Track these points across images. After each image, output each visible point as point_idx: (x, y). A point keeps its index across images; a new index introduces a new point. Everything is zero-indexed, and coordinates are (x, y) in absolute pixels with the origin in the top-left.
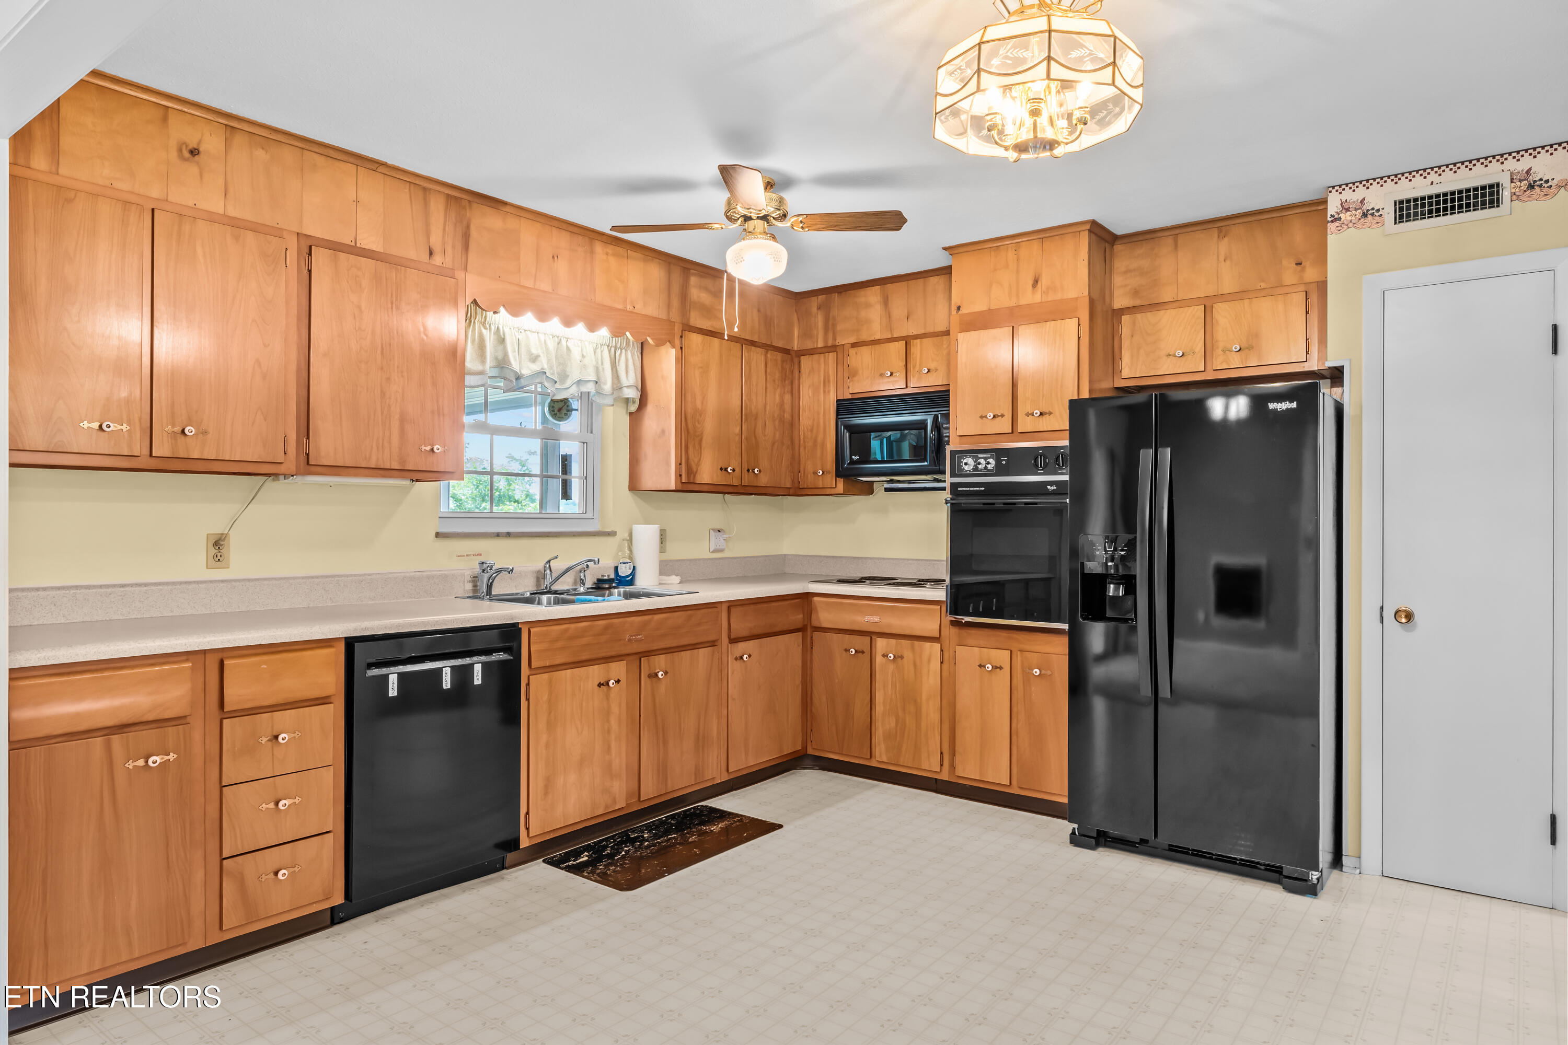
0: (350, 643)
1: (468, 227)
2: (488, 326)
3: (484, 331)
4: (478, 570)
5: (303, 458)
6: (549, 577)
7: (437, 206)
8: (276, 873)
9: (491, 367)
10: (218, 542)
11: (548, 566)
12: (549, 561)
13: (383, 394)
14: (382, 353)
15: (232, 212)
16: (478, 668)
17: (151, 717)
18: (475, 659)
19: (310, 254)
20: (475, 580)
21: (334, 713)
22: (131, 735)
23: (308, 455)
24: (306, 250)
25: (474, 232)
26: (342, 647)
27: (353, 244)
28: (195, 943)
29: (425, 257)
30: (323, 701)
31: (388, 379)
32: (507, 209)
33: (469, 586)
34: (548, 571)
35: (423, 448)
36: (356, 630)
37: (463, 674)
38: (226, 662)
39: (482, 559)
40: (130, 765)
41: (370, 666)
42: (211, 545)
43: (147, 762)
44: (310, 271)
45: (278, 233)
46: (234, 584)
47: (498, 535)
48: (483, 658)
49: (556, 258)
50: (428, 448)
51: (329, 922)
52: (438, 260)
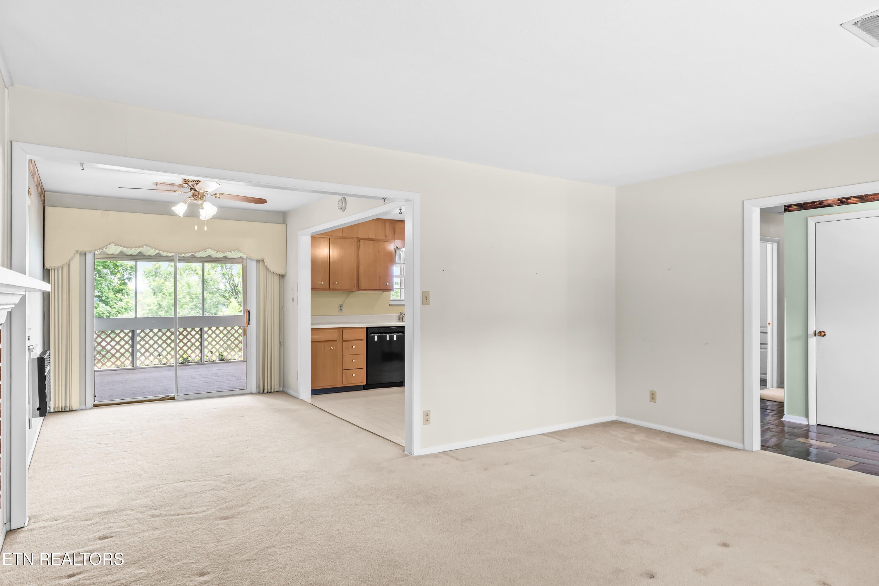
0: (367, 328)
1: (395, 229)
3: (401, 252)
4: (399, 314)
5: (358, 288)
7: (388, 225)
8: (353, 375)
9: (403, 261)
10: (341, 306)
13: (375, 272)
14: (375, 262)
15: (344, 235)
16: (395, 336)
17: (331, 340)
18: (394, 334)
19: (359, 242)
20: (399, 317)
21: (364, 343)
22: (328, 343)
23: (359, 287)
24: (358, 241)
25: (397, 230)
26: (365, 329)
27: (368, 238)
28: (338, 386)
29: (385, 237)
30: (362, 340)
31: (376, 268)
33: (398, 318)
35: (384, 284)
36: (368, 326)
37: (391, 338)
38: (344, 330)
39: (400, 311)
40: (328, 348)
41: (371, 334)
42: (339, 307)
43: (330, 348)
44: (359, 246)
45: (352, 238)
46: (344, 315)
48: (396, 334)
50: (385, 284)
51: (363, 389)
52: (388, 238)
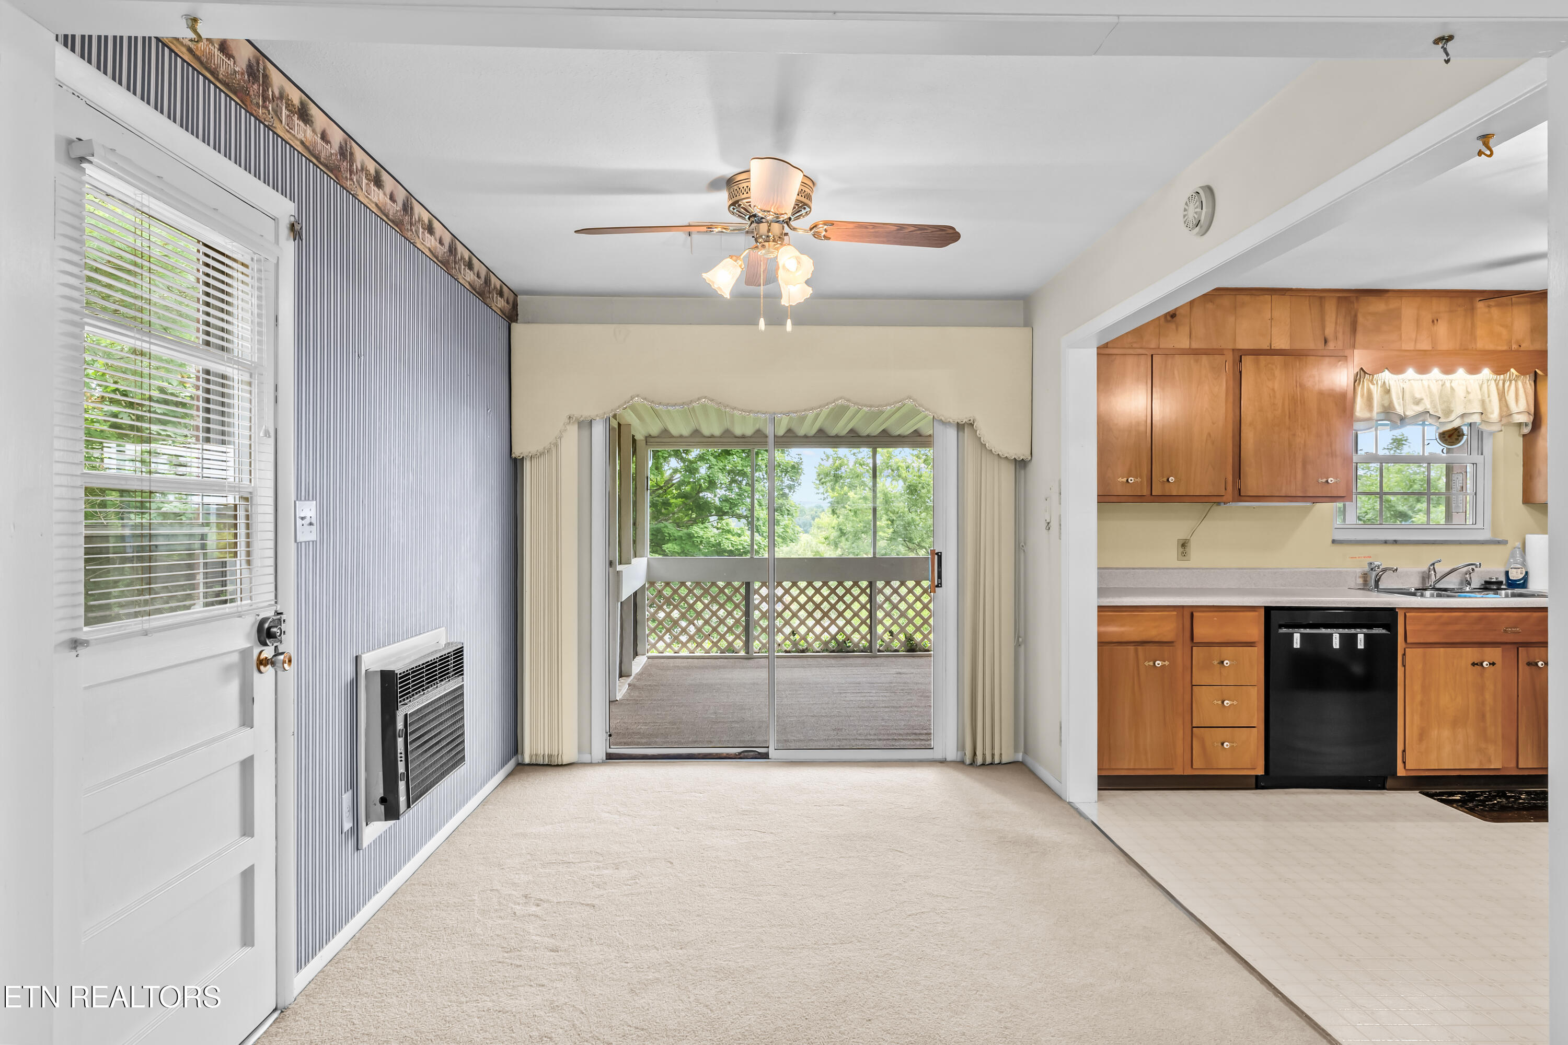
0: (1268, 610)
1: (1356, 316)
2: (1375, 382)
3: (1372, 386)
4: (1367, 569)
5: (1236, 492)
6: (1433, 576)
7: (1331, 308)
8: (1222, 744)
9: (1378, 413)
10: (1184, 545)
11: (1432, 567)
12: (1433, 564)
13: (1290, 445)
14: (1289, 417)
15: (1194, 346)
16: (1361, 637)
17: (1157, 640)
18: (1358, 630)
19: (1241, 361)
20: (1365, 576)
21: (1256, 655)
22: (1147, 647)
23: (1240, 490)
24: (1238, 359)
25: (1360, 319)
26: (1262, 611)
27: (1269, 348)
28: (1178, 771)
29: (1320, 345)
30: (1250, 644)
31: (1294, 435)
32: (1387, 295)
33: (1360, 581)
34: (1432, 572)
35: (1320, 480)
36: (1271, 602)
37: (1349, 641)
38: (1195, 614)
39: (1371, 560)
40: (1146, 663)
41: (1281, 626)
42: (1180, 546)
43: (1154, 664)
44: (1241, 372)
45: (1219, 352)
46: (1194, 570)
47: (1386, 542)
48: (1365, 630)
49: (1435, 321)
50: (1324, 480)
51: (1254, 786)
52: (1331, 345)
